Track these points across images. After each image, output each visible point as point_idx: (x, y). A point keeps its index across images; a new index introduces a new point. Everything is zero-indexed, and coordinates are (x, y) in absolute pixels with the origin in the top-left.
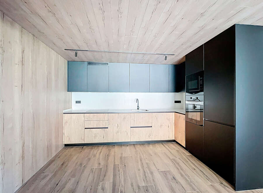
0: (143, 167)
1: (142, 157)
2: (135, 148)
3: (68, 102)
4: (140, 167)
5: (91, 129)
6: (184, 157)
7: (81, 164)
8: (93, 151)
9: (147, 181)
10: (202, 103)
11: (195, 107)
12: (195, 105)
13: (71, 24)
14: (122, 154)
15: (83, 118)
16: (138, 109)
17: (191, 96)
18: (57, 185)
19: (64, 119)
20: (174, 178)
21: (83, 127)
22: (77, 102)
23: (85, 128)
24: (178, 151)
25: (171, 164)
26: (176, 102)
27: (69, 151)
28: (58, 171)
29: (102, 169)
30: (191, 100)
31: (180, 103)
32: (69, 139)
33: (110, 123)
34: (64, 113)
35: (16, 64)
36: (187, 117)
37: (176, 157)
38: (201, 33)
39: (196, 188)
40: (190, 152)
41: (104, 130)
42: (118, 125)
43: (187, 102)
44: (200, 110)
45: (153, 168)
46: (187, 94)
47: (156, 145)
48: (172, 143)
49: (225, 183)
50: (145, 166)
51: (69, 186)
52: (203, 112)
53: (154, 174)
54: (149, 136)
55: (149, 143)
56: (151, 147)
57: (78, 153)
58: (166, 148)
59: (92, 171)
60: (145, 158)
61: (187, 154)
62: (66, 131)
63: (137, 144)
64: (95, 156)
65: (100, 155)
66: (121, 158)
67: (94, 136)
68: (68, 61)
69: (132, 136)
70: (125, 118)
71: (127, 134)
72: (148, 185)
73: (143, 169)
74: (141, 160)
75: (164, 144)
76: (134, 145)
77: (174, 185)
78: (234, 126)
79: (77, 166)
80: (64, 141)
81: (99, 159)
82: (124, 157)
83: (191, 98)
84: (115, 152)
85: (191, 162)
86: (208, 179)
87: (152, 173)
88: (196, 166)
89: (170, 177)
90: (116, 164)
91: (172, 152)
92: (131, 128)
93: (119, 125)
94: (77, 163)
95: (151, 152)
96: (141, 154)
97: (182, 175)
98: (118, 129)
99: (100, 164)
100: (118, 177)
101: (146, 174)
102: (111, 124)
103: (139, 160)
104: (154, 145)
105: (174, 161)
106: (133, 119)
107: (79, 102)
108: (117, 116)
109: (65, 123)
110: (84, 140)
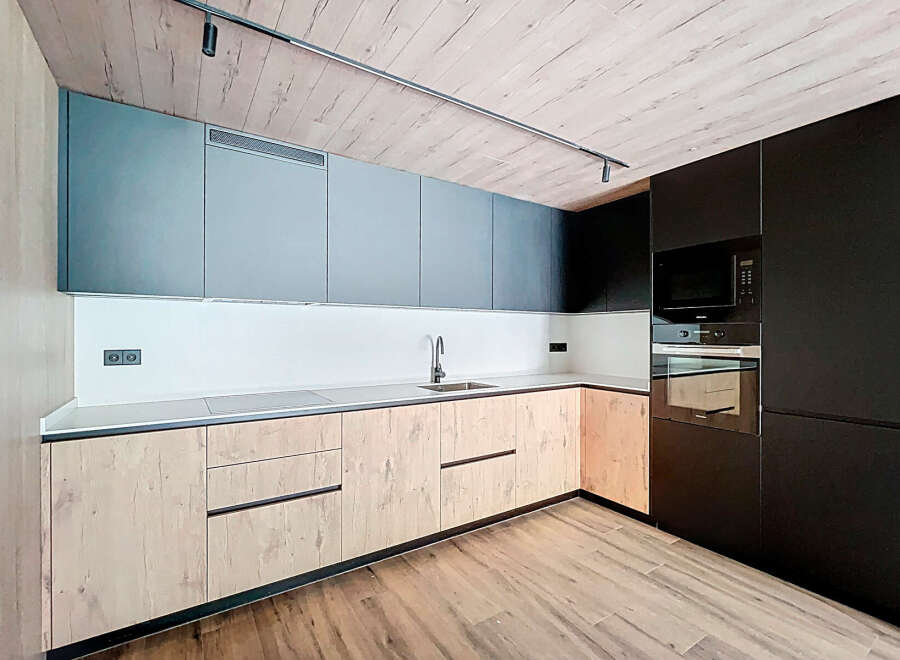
3: (57, 357)
5: (250, 511)
15: (196, 457)
19: (45, 481)
21: (198, 510)
22: (112, 358)
23: (210, 514)
26: (554, 348)
32: (94, 603)
33: (352, 459)
34: (46, 439)
41: (323, 502)
42: (388, 464)
54: (508, 493)
58: (578, 528)
62: (66, 565)
67: (264, 545)
68: (66, 95)
69: (446, 505)
70: (417, 428)
71: (428, 499)
75: (557, 515)
92: (442, 468)
93: (392, 466)
98: (389, 484)
102: (357, 467)
106: (449, 427)
107: (132, 357)
108: (384, 421)
109: (60, 504)
110: (203, 584)
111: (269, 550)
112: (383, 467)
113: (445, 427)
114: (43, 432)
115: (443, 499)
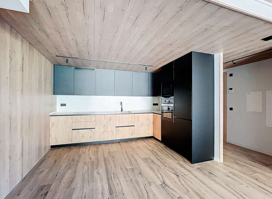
0: (128, 157)
1: (127, 150)
2: (120, 144)
3: (53, 105)
4: (126, 157)
5: (79, 130)
6: (160, 147)
7: (73, 160)
8: (82, 150)
9: (133, 165)
10: (172, 105)
11: (169, 109)
12: (169, 107)
13: (72, 40)
14: (109, 150)
16: (122, 111)
17: (165, 100)
18: (56, 176)
19: (50, 121)
20: (153, 162)
21: (71, 129)
22: (62, 105)
23: (73, 130)
24: (155, 144)
25: (150, 153)
26: (154, 104)
27: (56, 152)
28: (52, 167)
29: (94, 162)
30: (165, 103)
31: (158, 105)
32: (56, 140)
33: (97, 123)
34: (51, 116)
35: (19, 71)
36: (162, 117)
37: (154, 148)
38: (171, 54)
39: (167, 166)
40: (165, 144)
41: (91, 130)
43: (162, 105)
44: (171, 111)
45: (136, 157)
46: (163, 98)
47: (138, 141)
48: (151, 139)
49: (186, 160)
50: (130, 156)
51: (68, 175)
52: (173, 112)
53: (138, 160)
54: (132, 134)
55: (132, 140)
56: (134, 143)
57: (68, 152)
58: (146, 142)
59: (85, 163)
60: (129, 151)
61: (162, 145)
62: (53, 133)
63: (121, 142)
64: (85, 153)
65: (89, 152)
66: (109, 152)
67: (81, 136)
68: (54, 65)
69: (117, 134)
70: (110, 119)
71: (113, 133)
72: (133, 168)
73: (129, 158)
74: (126, 152)
75: (144, 140)
76: (119, 142)
77: (152, 165)
78: (191, 121)
79: (70, 162)
80: (50, 142)
81: (89, 155)
82: (112, 152)
83: (165, 101)
84: (102, 149)
85: (165, 151)
86: (176, 159)
87: (136, 160)
88: (168, 153)
89: (149, 161)
90: (105, 157)
91: (151, 145)
92: (116, 127)
93: (105, 125)
94: (69, 159)
95: (134, 147)
96: (126, 149)
97: (158, 159)
98: (104, 129)
99: (91, 158)
100: (109, 165)
101: (131, 161)
102: (98, 125)
103: (125, 153)
104: (136, 141)
105: (152, 151)
106: (118, 120)
107: (65, 105)
108: (103, 117)
109: (52, 125)
110: (71, 140)
111: (82, 137)
112: (103, 126)
113: (117, 119)
114: (50, 115)
115: (116, 134)
